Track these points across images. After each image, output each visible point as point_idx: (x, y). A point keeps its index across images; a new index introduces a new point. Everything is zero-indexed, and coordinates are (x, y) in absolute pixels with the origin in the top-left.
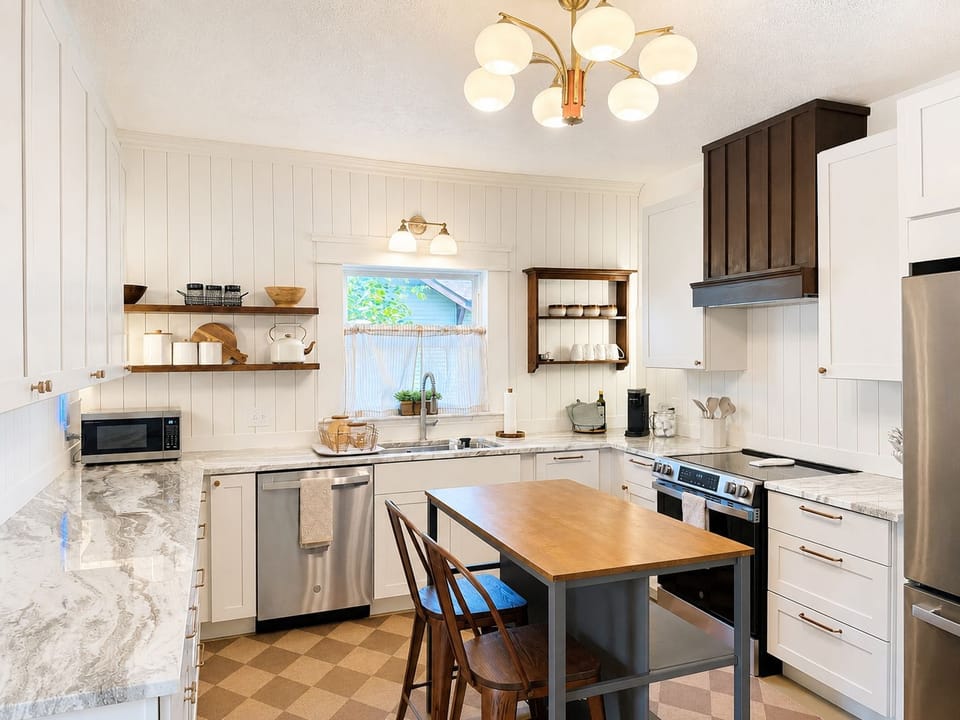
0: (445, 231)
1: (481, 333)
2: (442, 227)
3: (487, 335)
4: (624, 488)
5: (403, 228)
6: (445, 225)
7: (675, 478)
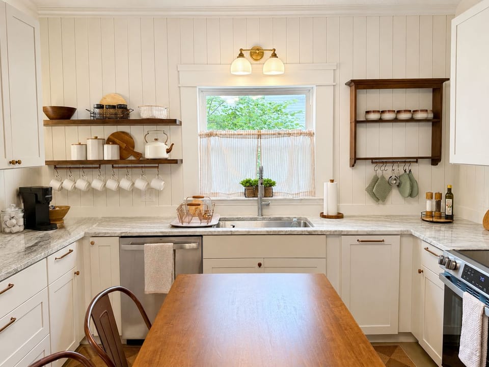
0: (274, 55)
1: (311, 135)
2: (272, 52)
3: (315, 136)
4: (420, 272)
5: (241, 55)
6: (275, 50)
7: (459, 275)
